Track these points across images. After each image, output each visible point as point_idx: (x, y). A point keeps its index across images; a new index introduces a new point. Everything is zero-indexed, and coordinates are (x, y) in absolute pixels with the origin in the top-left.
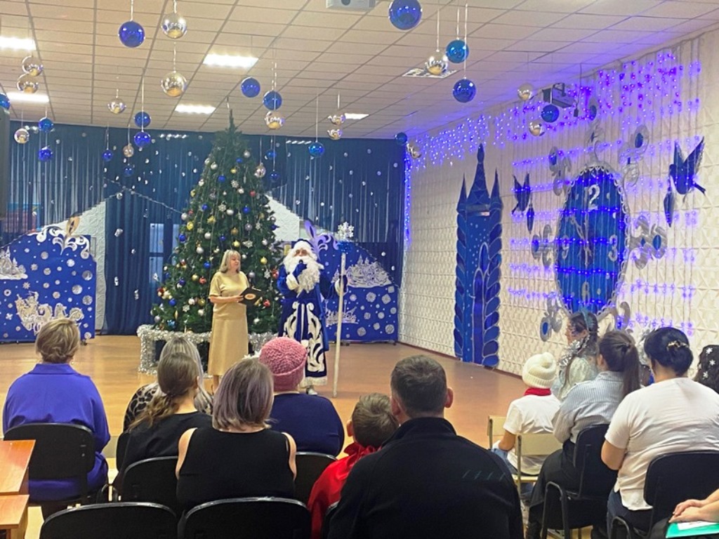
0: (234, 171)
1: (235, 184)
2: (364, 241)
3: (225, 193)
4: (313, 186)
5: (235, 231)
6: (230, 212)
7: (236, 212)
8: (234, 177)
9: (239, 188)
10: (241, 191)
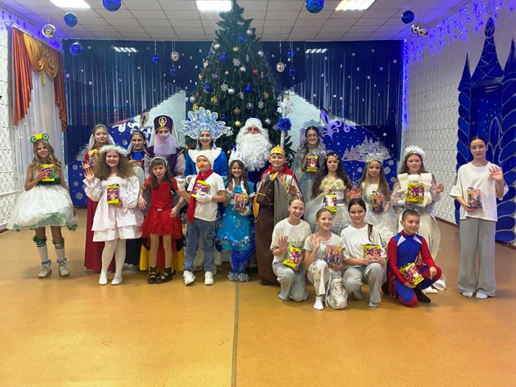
0: (235, 49)
1: (236, 62)
2: (369, 125)
3: (227, 73)
4: (327, 82)
5: (237, 111)
6: (231, 91)
7: (237, 91)
8: (235, 55)
9: (241, 66)
10: (243, 69)
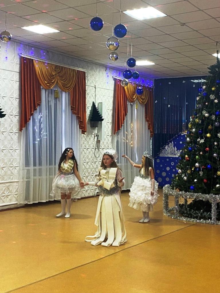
0: (213, 89)
1: (212, 97)
3: (207, 103)
5: (210, 127)
6: (207, 115)
7: (211, 115)
8: (213, 92)
9: (215, 99)
10: (216, 101)
